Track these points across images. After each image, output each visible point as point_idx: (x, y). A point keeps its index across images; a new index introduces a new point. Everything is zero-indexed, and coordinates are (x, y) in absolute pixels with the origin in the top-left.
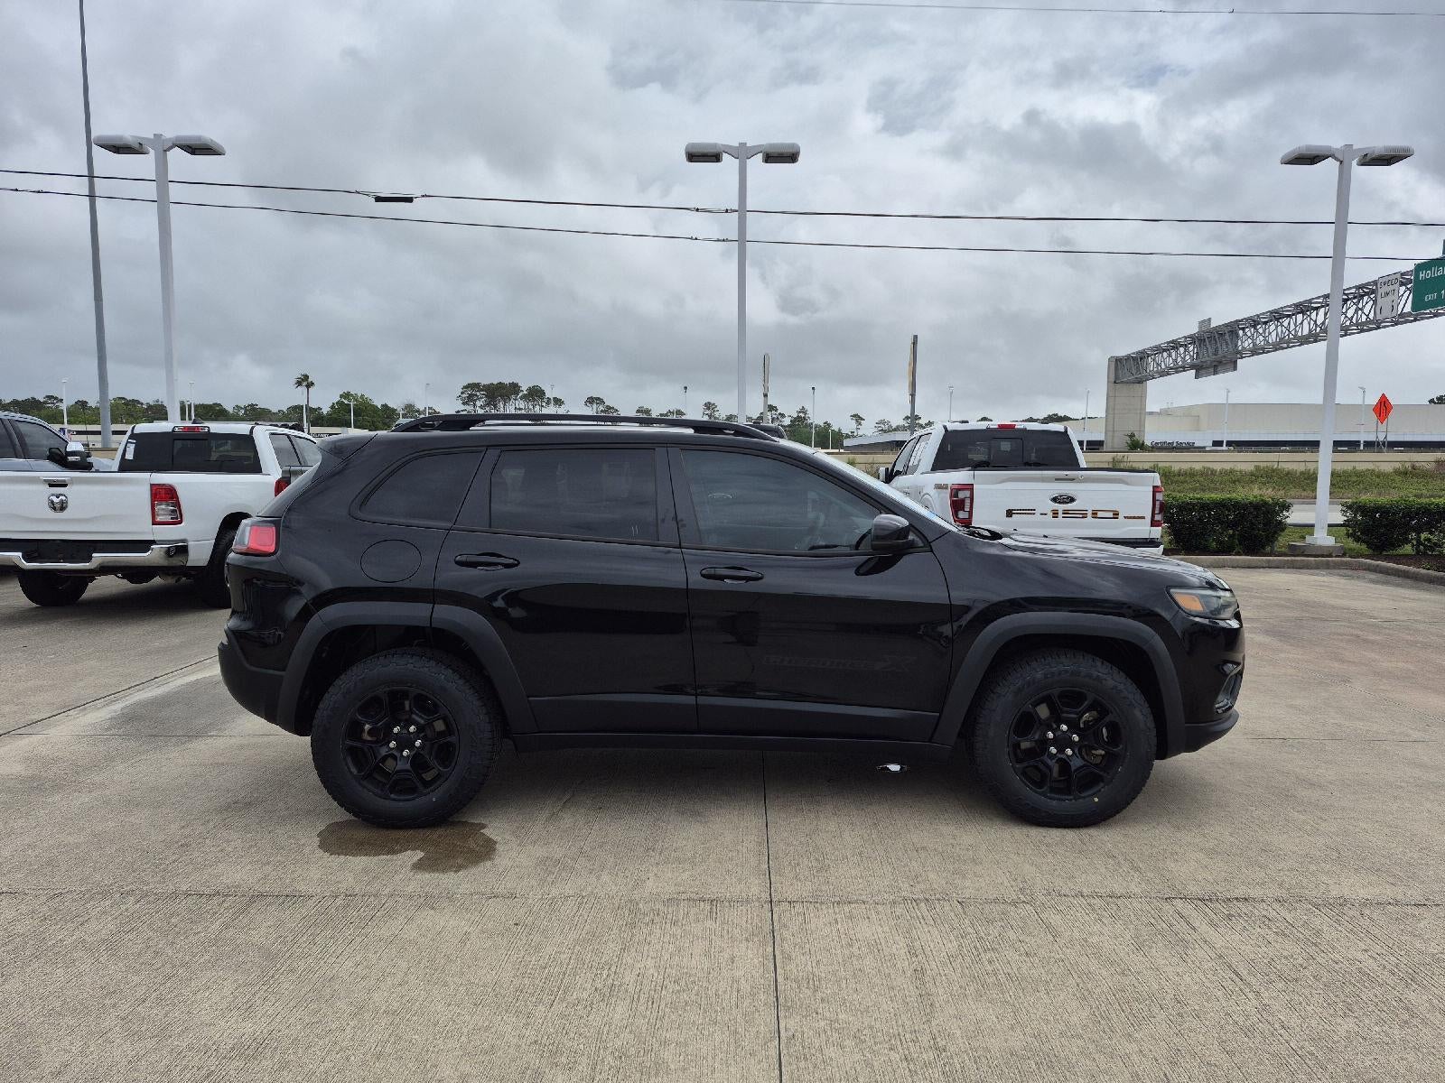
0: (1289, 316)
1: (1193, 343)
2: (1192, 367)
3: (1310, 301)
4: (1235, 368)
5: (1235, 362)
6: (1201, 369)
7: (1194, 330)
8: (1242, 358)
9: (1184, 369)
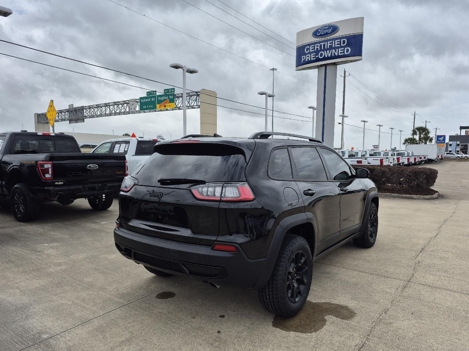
0: (101, 107)
1: (68, 112)
2: (68, 120)
3: (109, 103)
4: (84, 122)
5: (84, 120)
6: (71, 121)
7: (68, 108)
8: (86, 118)
9: (65, 120)
